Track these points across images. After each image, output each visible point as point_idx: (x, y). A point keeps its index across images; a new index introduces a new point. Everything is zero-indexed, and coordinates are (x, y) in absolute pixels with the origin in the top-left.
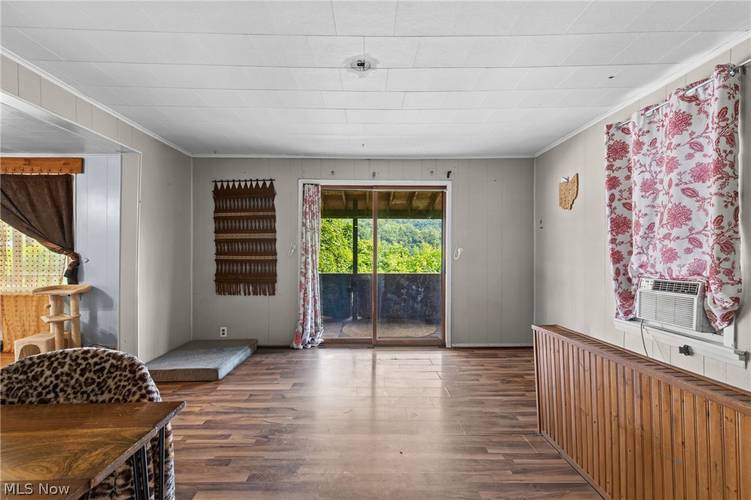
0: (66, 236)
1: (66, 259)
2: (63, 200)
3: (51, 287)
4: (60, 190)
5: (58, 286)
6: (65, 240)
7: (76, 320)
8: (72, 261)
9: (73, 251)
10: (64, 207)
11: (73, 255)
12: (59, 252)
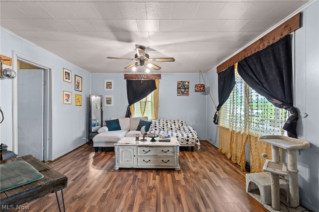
0: (286, 92)
1: (287, 114)
2: (283, 60)
3: (275, 136)
4: (281, 52)
5: (281, 136)
6: (285, 96)
7: (295, 174)
8: (291, 115)
9: (292, 105)
10: (284, 66)
11: (292, 110)
12: (280, 107)
